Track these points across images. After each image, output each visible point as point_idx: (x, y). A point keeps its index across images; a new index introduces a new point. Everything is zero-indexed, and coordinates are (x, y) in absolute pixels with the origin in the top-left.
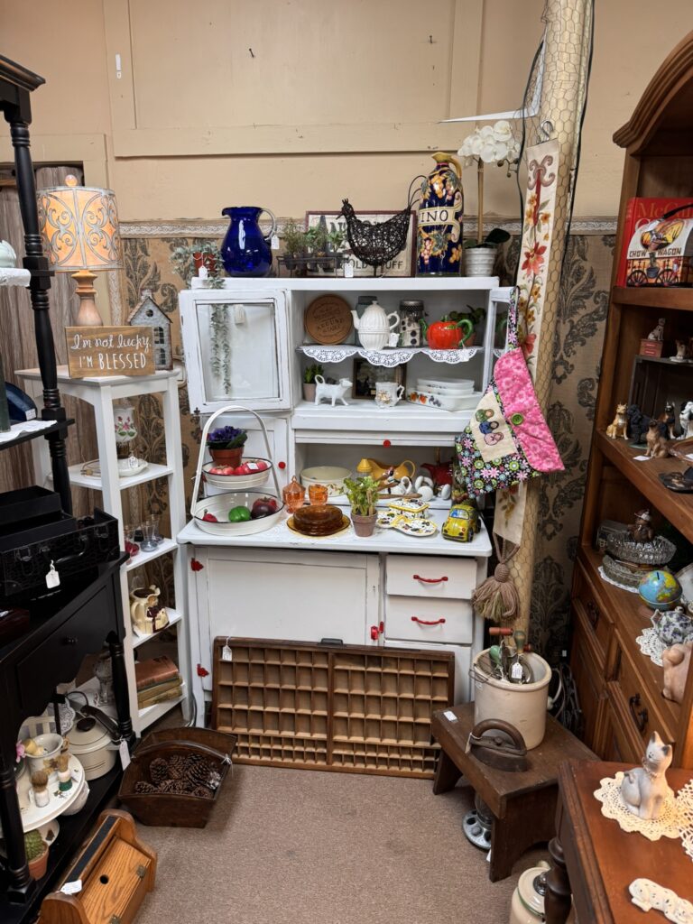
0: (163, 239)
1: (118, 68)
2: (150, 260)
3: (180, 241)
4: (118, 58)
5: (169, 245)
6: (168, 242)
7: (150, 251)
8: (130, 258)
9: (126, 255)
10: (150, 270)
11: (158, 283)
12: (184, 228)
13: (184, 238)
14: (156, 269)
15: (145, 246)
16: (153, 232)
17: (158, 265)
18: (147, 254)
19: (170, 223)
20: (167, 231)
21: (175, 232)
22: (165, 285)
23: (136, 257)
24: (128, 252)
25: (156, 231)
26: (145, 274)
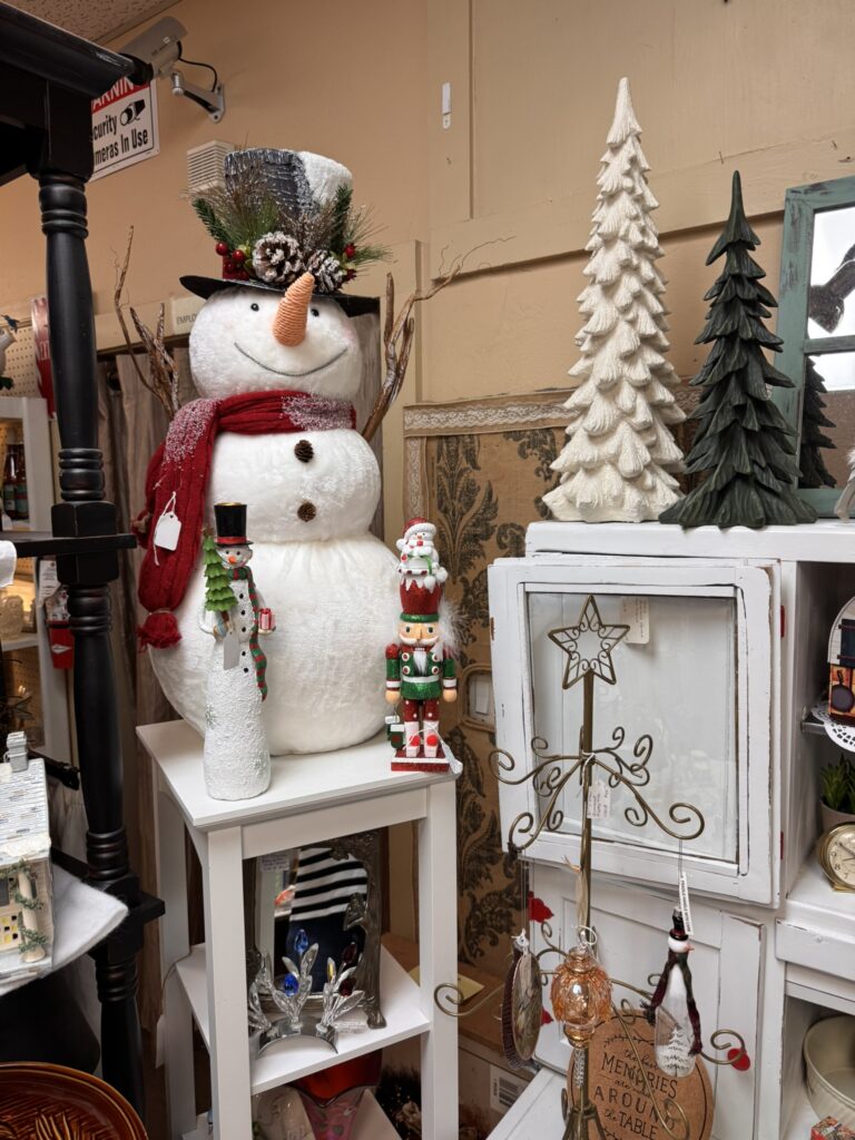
0: (508, 434)
1: (446, 109)
2: (480, 478)
3: (541, 436)
4: (446, 89)
5: (516, 445)
6: (516, 440)
7: (481, 459)
8: (445, 473)
9: (440, 468)
10: (480, 497)
11: (492, 523)
12: (549, 408)
13: (548, 429)
14: (490, 494)
15: (472, 449)
16: (490, 422)
17: (494, 486)
18: (475, 466)
19: (522, 400)
20: (516, 417)
21: (531, 418)
22: (505, 526)
23: (457, 471)
24: (442, 462)
25: (495, 419)
26: (470, 504)
